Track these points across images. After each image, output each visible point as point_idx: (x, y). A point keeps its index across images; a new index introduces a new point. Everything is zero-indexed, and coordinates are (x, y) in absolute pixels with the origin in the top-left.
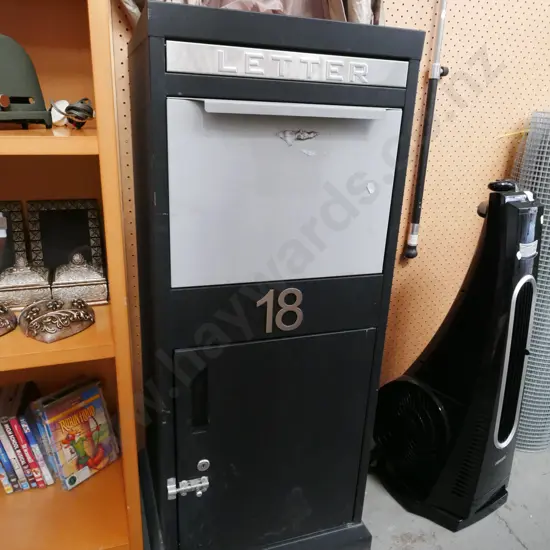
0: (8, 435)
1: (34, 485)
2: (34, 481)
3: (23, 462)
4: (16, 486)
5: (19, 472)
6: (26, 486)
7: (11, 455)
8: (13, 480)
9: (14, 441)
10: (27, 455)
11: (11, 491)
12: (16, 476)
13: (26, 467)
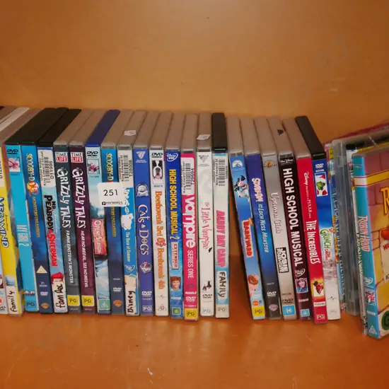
0: (285, 195)
1: (305, 313)
2: (309, 305)
3: (298, 261)
4: (273, 308)
5: (285, 279)
6: (289, 311)
7: (280, 240)
8: (271, 294)
9: (293, 210)
10: (311, 244)
11: (263, 316)
12: (277, 287)
13: (301, 273)
